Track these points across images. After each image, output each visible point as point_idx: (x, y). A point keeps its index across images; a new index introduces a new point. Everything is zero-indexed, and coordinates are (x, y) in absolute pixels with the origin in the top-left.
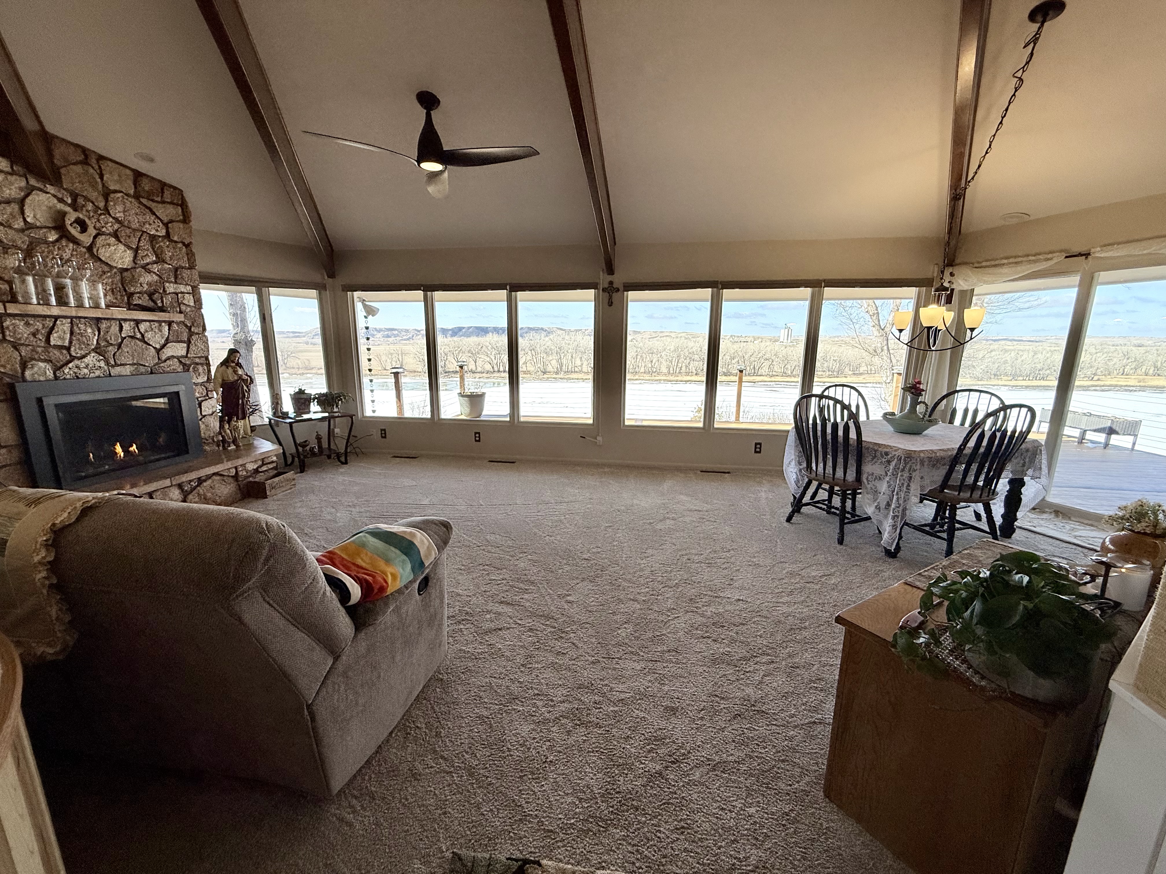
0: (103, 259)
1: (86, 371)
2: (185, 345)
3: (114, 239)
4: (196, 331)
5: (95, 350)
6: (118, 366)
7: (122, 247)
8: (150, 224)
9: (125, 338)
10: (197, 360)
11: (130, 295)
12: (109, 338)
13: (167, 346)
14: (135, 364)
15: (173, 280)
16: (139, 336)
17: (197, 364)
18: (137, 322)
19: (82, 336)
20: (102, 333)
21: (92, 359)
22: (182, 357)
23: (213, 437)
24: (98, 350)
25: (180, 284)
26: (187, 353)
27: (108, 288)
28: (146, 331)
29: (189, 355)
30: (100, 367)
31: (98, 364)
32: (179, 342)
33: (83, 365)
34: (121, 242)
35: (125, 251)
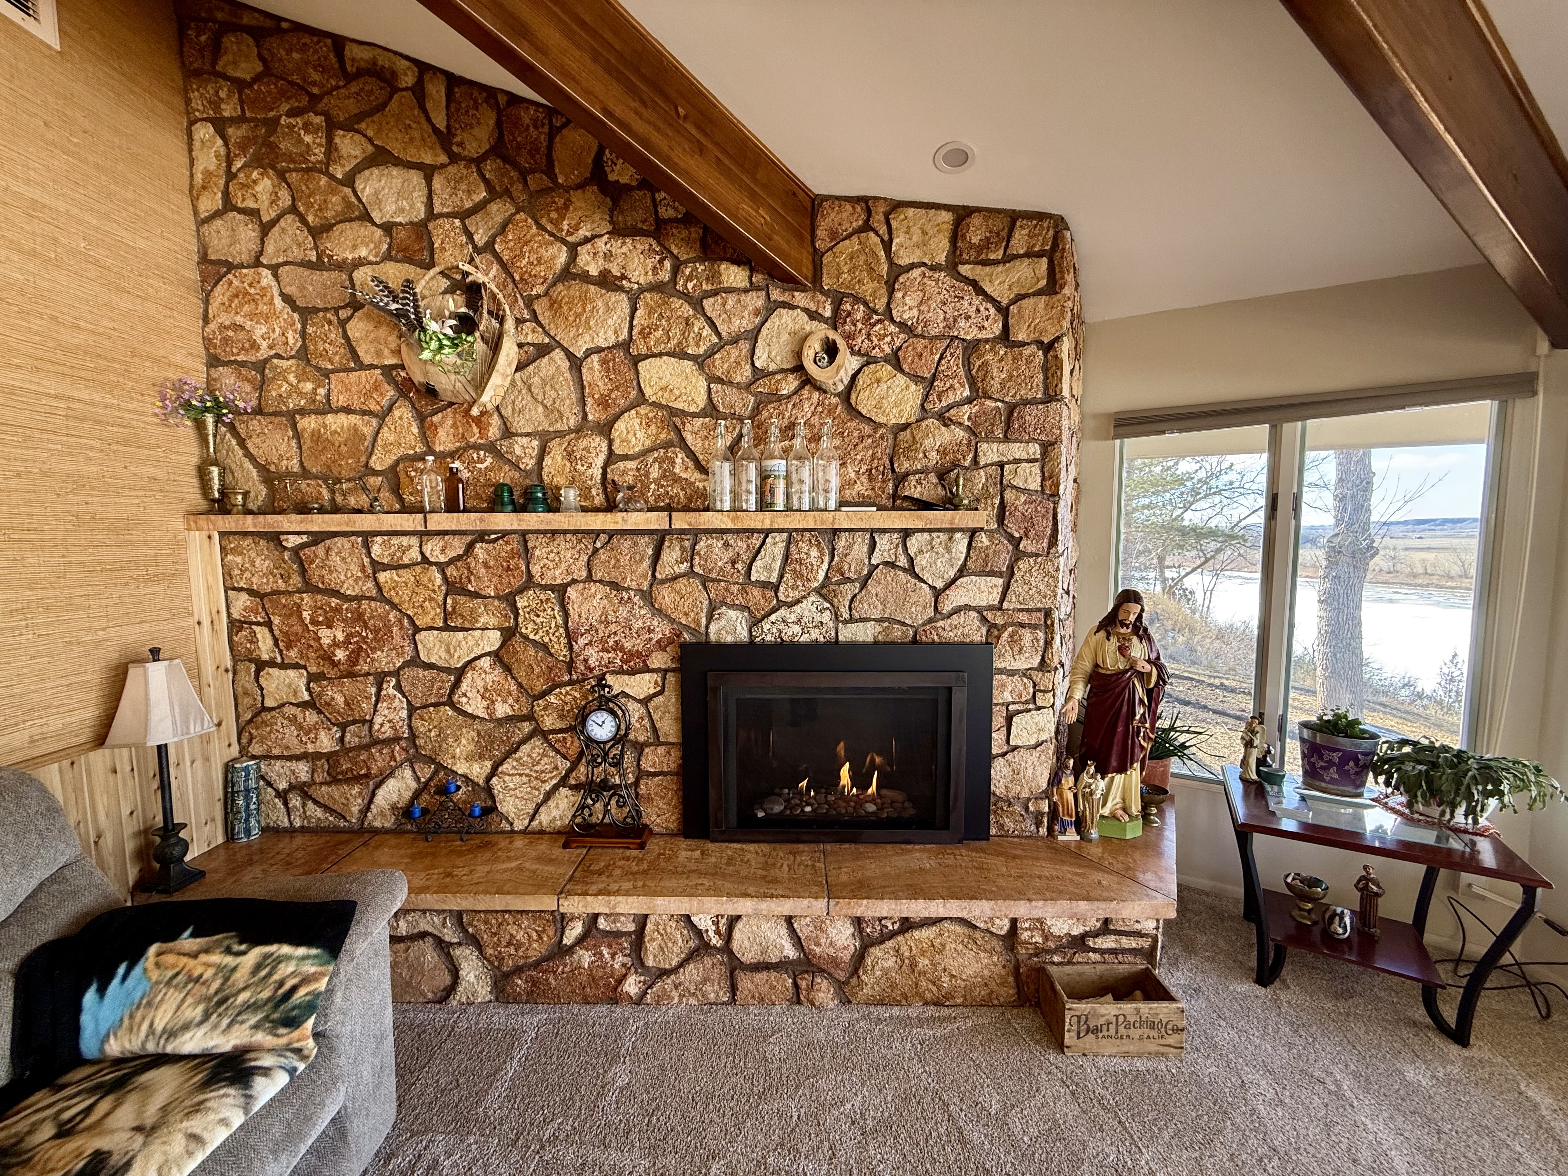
0: (864, 412)
1: (797, 629)
2: (1000, 581)
3: (889, 368)
4: (1031, 549)
5: (818, 591)
6: (857, 621)
7: (901, 379)
8: (968, 318)
9: (878, 565)
10: (1023, 617)
11: (901, 479)
12: (846, 568)
13: (958, 583)
14: (887, 620)
15: (999, 433)
16: (903, 562)
17: (1022, 625)
18: (906, 533)
19: (801, 564)
20: (836, 559)
21: (808, 608)
22: (991, 608)
23: (1029, 799)
24: (824, 591)
25: (1015, 441)
26: (1002, 601)
27: (864, 468)
28: (921, 552)
29: (1005, 605)
30: (822, 623)
31: (818, 617)
32: (988, 574)
33: (793, 618)
34: (901, 371)
35: (907, 387)
